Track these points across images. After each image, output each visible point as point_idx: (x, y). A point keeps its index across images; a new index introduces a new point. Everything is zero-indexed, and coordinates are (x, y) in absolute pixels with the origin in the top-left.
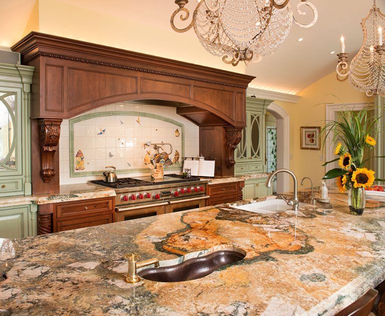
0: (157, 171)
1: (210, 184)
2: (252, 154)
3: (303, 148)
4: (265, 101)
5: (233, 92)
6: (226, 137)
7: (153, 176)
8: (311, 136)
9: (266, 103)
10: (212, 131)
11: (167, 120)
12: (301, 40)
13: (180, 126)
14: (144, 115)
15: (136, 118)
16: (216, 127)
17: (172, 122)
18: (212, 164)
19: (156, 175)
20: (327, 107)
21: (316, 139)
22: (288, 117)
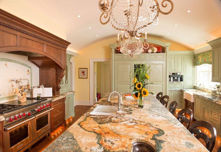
0: (23, 97)
1: (53, 101)
2: (66, 83)
3: (79, 78)
4: (71, 55)
5: (62, 50)
6: (56, 74)
7: (20, 101)
8: (83, 72)
9: (71, 57)
10: (48, 71)
11: (23, 64)
12: (90, 28)
13: (30, 68)
14: (10, 60)
15: (4, 62)
16: (50, 69)
17: (25, 65)
18: (51, 89)
19: (22, 100)
20: (90, 60)
21: (86, 73)
22: (74, 63)
